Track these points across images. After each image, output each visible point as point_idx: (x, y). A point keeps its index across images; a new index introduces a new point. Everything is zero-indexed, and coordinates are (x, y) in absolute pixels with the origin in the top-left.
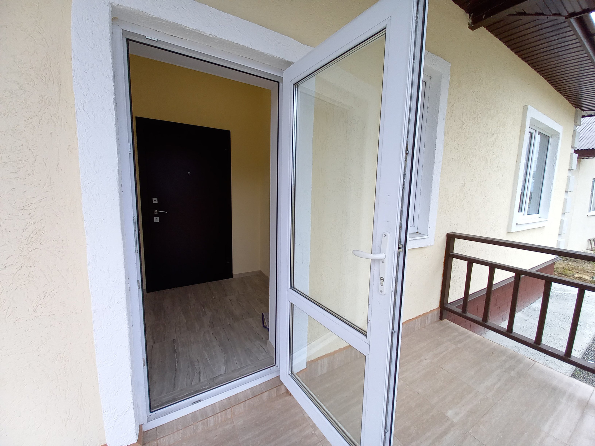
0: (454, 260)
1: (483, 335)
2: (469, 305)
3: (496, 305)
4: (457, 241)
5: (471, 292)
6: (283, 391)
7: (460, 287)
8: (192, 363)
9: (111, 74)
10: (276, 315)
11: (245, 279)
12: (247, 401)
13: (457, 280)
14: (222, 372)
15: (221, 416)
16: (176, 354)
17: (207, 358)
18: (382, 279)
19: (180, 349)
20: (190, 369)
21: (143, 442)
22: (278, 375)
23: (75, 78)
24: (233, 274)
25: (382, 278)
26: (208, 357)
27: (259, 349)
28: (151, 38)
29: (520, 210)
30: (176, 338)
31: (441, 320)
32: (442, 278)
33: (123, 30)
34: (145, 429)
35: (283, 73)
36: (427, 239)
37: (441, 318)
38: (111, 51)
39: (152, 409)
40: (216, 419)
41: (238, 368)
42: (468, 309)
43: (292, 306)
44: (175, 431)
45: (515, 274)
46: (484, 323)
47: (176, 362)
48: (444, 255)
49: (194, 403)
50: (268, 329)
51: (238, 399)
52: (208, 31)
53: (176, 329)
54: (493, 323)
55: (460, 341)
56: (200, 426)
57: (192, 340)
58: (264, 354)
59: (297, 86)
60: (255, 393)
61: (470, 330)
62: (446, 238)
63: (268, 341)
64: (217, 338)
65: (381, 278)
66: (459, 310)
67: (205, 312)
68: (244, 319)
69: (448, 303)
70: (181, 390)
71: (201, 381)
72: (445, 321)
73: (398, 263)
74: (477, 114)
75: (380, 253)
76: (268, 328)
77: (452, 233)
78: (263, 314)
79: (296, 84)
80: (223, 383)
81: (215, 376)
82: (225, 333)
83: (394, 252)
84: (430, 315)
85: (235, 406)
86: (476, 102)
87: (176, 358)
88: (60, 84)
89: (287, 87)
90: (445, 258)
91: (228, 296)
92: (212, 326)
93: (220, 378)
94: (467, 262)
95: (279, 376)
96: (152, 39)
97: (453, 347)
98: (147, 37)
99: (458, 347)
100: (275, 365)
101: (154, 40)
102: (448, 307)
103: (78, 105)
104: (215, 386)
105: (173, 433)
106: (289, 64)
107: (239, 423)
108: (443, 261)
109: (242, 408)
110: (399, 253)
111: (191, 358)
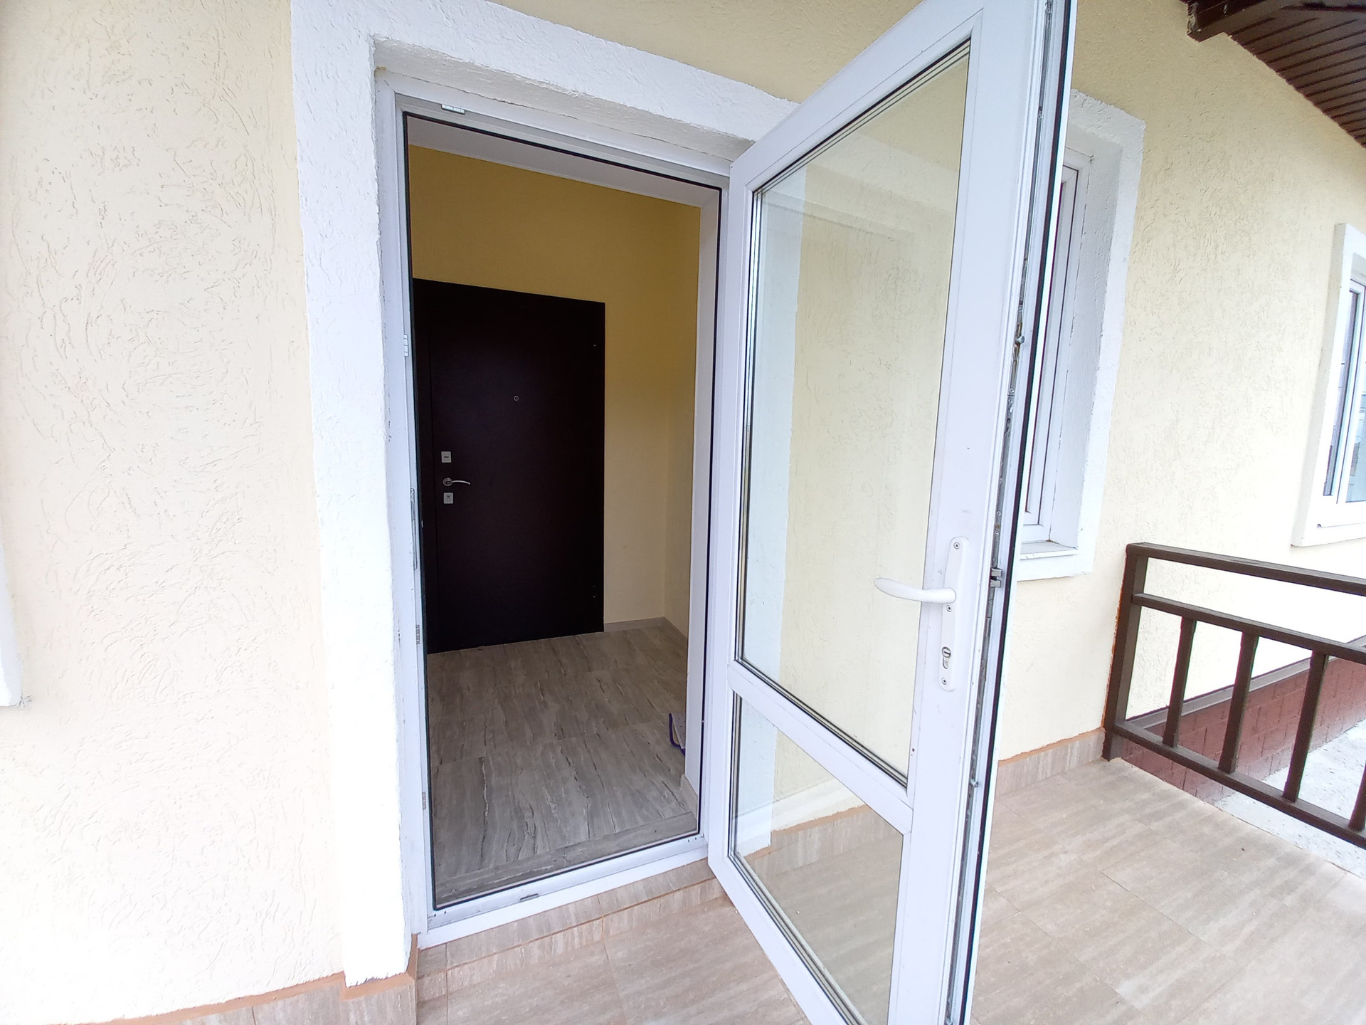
0: (1146, 612)
1: (1220, 804)
2: (1182, 726)
3: (1255, 730)
4: (1153, 563)
5: (1189, 694)
6: (717, 894)
7: (1158, 681)
8: (518, 812)
9: (373, 188)
10: (703, 719)
11: (632, 635)
12: (636, 907)
13: (1152, 663)
14: (583, 837)
15: (581, 934)
16: (485, 789)
17: (551, 804)
18: (947, 652)
19: (494, 781)
20: (515, 825)
21: (418, 972)
22: (705, 857)
23: (304, 201)
24: (604, 623)
25: (945, 650)
26: (552, 802)
27: (661, 793)
28: (451, 109)
29: (1328, 491)
30: (485, 755)
31: (1105, 758)
32: (1112, 655)
33: (396, 93)
34: (424, 943)
35: (729, 168)
36: (1074, 557)
37: (1107, 754)
38: (374, 139)
39: (438, 903)
40: (570, 938)
41: (617, 832)
42: (1181, 737)
43: (738, 703)
44: (484, 955)
45: (1314, 654)
46: (1224, 774)
47: (485, 807)
48: (1119, 600)
49: (523, 899)
50: (683, 752)
51: (617, 900)
52: (569, 83)
53: (485, 734)
54: (1247, 774)
55: (1156, 816)
56: (535, 950)
57: (519, 761)
58: (674, 804)
59: (759, 195)
60: (655, 891)
61: (1183, 789)
62: (1125, 557)
63: (683, 776)
64: (571, 762)
65: (945, 648)
66: (1157, 739)
67: (545, 704)
68: (628, 724)
69: (1127, 717)
70: (497, 868)
71: (538, 852)
72: (1118, 762)
73: (989, 616)
74: (1213, 244)
75: (944, 588)
76: (682, 748)
77: (1142, 543)
78: (670, 715)
79: (759, 191)
80: (584, 862)
81: (567, 845)
82: (589, 751)
83: (978, 587)
84: (1077, 744)
85: (611, 916)
86: (1212, 215)
87: (485, 798)
88: (273, 214)
89: (738, 200)
90: (1121, 605)
91: (593, 670)
92: (561, 734)
93: (579, 850)
94: (1180, 618)
95: (707, 858)
96: (455, 110)
97: (1139, 828)
98: (444, 107)
99: (1152, 828)
100: (699, 833)
101: (459, 111)
102: (1125, 728)
103: (309, 257)
104: (566, 867)
105: (480, 959)
106: (745, 145)
107: (619, 954)
108: (1115, 613)
109: (626, 921)
110: (991, 590)
111: (516, 800)
